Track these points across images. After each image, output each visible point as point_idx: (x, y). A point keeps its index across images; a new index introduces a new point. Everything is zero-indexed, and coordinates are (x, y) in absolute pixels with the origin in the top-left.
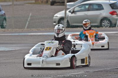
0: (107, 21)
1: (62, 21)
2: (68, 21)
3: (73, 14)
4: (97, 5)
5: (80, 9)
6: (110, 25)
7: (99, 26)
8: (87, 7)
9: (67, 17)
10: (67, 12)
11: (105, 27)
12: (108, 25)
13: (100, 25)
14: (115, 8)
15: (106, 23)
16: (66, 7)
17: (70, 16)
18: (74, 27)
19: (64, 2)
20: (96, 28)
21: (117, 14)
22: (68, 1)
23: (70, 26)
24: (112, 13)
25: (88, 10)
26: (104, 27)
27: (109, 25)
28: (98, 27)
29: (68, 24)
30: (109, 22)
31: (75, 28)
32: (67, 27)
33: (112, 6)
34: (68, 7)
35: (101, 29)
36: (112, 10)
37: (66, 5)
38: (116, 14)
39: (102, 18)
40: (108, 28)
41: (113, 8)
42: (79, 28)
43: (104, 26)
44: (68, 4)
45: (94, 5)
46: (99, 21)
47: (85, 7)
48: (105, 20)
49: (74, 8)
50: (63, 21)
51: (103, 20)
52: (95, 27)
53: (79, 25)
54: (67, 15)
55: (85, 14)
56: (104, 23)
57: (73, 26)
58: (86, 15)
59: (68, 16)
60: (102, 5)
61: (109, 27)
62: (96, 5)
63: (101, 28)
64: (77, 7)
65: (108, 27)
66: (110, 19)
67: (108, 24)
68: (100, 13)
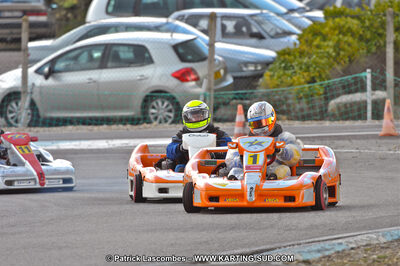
0: (166, 104)
1: (14, 105)
2: (33, 104)
3: (50, 78)
4: (131, 48)
6: (176, 116)
7: (139, 119)
8: (97, 54)
9: (29, 91)
10: (31, 70)
11: (160, 122)
12: (170, 117)
13: (141, 116)
14: (190, 57)
15: (160, 108)
16: (28, 55)
17: (41, 87)
18: (54, 122)
19: (18, 40)
20: (129, 126)
21: (197, 79)
22: (34, 35)
23: (41, 120)
24: (182, 76)
25: (102, 64)
26: (155, 123)
27: (172, 115)
28: (134, 121)
29: (33, 116)
30: (170, 107)
31: (57, 125)
32: (29, 125)
33: (181, 51)
35: (145, 128)
36: (180, 66)
37: (27, 49)
38: (193, 77)
39: (148, 93)
40: (167, 125)
41: (183, 59)
42: (70, 127)
43: (156, 118)
44: (31, 44)
45: (121, 48)
46: (138, 102)
47: (91, 56)
48: (157, 97)
50: (17, 104)
51: (152, 101)
52: (125, 124)
53: (72, 118)
54: (30, 83)
55: (90, 79)
56: (153, 107)
57: (52, 119)
58: (95, 82)
59: (33, 84)
60: (149, 47)
61: (173, 122)
62: (126, 48)
63: (145, 125)
65: (170, 121)
66: (175, 95)
67: (170, 111)
68: (142, 76)
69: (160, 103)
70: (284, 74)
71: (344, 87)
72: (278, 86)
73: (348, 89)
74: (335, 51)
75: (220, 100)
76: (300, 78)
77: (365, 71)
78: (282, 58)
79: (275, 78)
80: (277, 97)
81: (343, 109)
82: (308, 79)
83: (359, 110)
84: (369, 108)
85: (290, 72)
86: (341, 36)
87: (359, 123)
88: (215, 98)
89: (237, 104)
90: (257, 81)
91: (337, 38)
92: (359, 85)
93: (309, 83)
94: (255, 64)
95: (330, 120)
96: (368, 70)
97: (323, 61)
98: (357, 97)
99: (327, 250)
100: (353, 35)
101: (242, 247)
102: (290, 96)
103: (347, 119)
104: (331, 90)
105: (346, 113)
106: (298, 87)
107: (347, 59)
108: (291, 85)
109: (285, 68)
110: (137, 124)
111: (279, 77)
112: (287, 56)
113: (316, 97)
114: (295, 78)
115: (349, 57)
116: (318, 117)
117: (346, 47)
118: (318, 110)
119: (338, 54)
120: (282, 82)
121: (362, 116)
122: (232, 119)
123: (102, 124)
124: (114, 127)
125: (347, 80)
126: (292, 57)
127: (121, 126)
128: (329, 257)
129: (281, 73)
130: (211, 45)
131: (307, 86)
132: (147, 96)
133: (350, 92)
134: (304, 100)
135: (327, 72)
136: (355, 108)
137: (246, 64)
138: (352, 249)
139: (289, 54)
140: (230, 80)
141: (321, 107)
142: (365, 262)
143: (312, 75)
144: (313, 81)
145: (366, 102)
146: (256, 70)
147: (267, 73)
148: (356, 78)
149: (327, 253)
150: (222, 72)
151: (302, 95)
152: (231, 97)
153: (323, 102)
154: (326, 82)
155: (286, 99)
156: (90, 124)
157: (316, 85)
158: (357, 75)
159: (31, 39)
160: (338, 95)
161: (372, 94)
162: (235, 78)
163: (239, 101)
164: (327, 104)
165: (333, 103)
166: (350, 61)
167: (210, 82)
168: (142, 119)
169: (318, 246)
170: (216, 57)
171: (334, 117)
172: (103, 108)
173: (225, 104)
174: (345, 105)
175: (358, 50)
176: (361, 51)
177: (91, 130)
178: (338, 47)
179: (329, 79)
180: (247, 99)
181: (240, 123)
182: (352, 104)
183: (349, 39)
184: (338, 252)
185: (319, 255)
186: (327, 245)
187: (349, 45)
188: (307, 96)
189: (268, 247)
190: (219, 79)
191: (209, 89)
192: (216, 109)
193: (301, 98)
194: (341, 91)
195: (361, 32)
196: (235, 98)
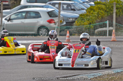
0: (45, 30)
3: (9, 21)
4: (35, 13)
5: (16, 16)
7: (36, 34)
8: (24, 14)
9: (3, 25)
10: (3, 19)
11: (43, 35)
12: (46, 34)
13: (37, 33)
14: (52, 16)
15: (43, 31)
16: (2, 14)
17: (6, 24)
20: (33, 37)
21: (55, 23)
24: (50, 22)
25: (25, 18)
26: (42, 36)
27: (47, 33)
28: (35, 35)
30: (46, 31)
33: (50, 14)
34: (4, 14)
35: (39, 37)
36: (49, 18)
37: (2, 12)
38: (53, 22)
39: (39, 26)
40: (45, 36)
41: (50, 16)
42: (15, 37)
43: (42, 34)
44: (4, 11)
45: (31, 13)
46: (36, 29)
47: (22, 15)
48: (42, 28)
49: (11, 15)
51: (41, 29)
52: (32, 36)
53: (16, 34)
54: (3, 23)
55: (22, 22)
56: (41, 31)
58: (23, 23)
59: (4, 23)
60: (40, 12)
62: (33, 13)
63: (38, 36)
64: (14, 15)
65: (46, 35)
66: (48, 27)
67: (46, 32)
68: (38, 21)
69: (43, 30)
70: (82, 22)
71: (100, 26)
72: (79, 25)
73: (101, 26)
74: (97, 15)
75: (62, 29)
76: (86, 23)
77: (106, 21)
78: (81, 17)
79: (79, 22)
80: (79, 29)
81: (99, 33)
82: (89, 23)
83: (104, 33)
84: (108, 32)
85: (83, 21)
86: (99, 10)
87: (104, 37)
88: (60, 28)
89: (67, 31)
90: (73, 23)
91: (98, 11)
92: (105, 26)
93: (89, 24)
94: (73, 18)
95: (95, 36)
96: (108, 21)
97: (94, 18)
98: (104, 29)
99: (95, 75)
100: (103, 10)
101: (70, 74)
102: (83, 28)
103: (101, 36)
104: (96, 27)
105: (101, 34)
106: (86, 25)
107: (101, 17)
108: (84, 25)
109: (82, 20)
110: (36, 36)
111: (80, 22)
112: (82, 16)
113: (91, 29)
114: (85, 23)
115: (102, 17)
116: (92, 35)
117: (101, 14)
118: (92, 33)
119: (98, 16)
120: (81, 24)
121: (105, 35)
122: (65, 35)
123: (25, 36)
124: (29, 37)
125: (101, 24)
126: (84, 16)
127: (31, 36)
128: (96, 77)
129: (81, 21)
130: (59, 12)
131: (88, 25)
132: (39, 28)
133: (102, 27)
134: (88, 30)
135: (95, 21)
136: (103, 32)
137: (70, 18)
138: (103, 75)
139: (83, 15)
140: (65, 23)
141: (93, 32)
142: (107, 79)
143: (90, 22)
144: (90, 24)
145: (106, 31)
146: (73, 20)
147: (76, 21)
148: (104, 23)
149: (96, 76)
150: (62, 21)
151: (87, 28)
152: (65, 28)
153: (93, 30)
154: (94, 24)
155: (82, 29)
156: (21, 36)
157: (91, 25)
158: (104, 22)
159: (4, 9)
160: (98, 28)
161: (109, 28)
162: (66, 22)
163: (68, 29)
164: (94, 31)
165: (96, 31)
166: (102, 18)
167: (59, 23)
168: (37, 34)
169: (93, 74)
170: (61, 16)
171: (97, 35)
172: (25, 31)
173: (63, 30)
174: (100, 31)
175: (104, 15)
176: (105, 15)
177: (22, 38)
178: (98, 13)
179: (95, 23)
180: (70, 29)
181: (68, 36)
182: (102, 31)
183: (102, 11)
184: (99, 76)
185: (93, 77)
186: (96, 74)
187: (102, 13)
188: (88, 28)
189: (77, 74)
190: (61, 23)
191: (58, 26)
192: (60, 32)
193: (87, 29)
194: (99, 27)
195: (106, 9)
196: (67, 29)
